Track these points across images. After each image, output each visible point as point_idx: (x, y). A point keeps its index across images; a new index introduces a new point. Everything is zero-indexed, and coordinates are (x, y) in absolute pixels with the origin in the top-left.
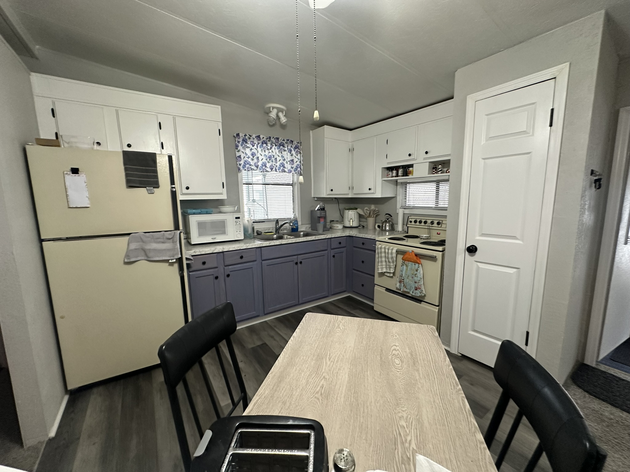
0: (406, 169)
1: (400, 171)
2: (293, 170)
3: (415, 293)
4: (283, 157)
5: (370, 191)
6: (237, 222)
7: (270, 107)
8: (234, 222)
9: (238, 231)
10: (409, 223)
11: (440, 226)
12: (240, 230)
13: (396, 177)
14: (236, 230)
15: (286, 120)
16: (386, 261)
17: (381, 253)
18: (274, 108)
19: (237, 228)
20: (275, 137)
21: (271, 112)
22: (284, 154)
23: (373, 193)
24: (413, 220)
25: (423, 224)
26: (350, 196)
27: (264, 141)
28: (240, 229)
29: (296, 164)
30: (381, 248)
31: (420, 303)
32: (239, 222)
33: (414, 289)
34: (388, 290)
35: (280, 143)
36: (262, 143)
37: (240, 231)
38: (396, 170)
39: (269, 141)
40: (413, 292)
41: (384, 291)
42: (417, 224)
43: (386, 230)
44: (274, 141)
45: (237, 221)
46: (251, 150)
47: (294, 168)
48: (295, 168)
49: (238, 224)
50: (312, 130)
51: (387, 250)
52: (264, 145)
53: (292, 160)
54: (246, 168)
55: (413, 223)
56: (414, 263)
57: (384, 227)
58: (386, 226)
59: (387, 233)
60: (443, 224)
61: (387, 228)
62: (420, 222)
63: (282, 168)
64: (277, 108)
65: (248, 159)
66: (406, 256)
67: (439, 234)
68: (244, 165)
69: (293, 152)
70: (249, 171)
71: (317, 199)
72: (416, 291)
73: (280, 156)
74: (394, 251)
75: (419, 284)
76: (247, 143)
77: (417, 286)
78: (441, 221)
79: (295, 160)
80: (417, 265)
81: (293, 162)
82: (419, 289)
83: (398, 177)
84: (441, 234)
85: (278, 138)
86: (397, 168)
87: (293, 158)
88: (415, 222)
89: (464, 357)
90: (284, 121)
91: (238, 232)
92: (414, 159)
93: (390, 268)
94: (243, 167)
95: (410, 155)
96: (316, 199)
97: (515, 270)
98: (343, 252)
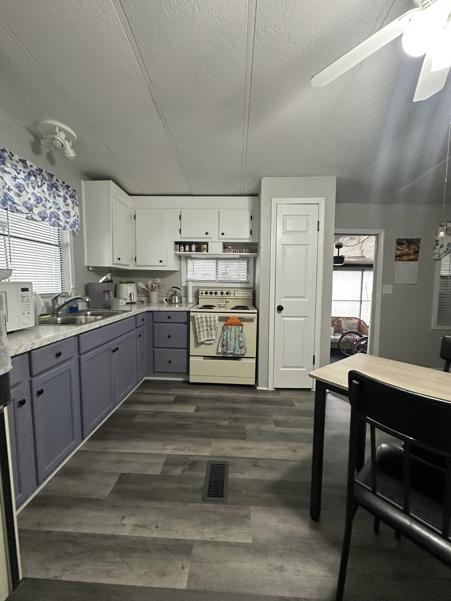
0: (200, 246)
1: (194, 247)
2: (68, 226)
3: (241, 352)
4: (58, 204)
5: (161, 264)
6: (24, 297)
7: (55, 127)
8: (20, 297)
9: (26, 312)
10: (201, 295)
11: (229, 295)
12: (29, 311)
13: (188, 251)
14: (23, 311)
15: (75, 155)
16: (207, 330)
17: (202, 322)
18: (61, 131)
19: (23, 307)
20: (48, 172)
21: (56, 133)
22: (57, 200)
23: (164, 266)
24: (204, 292)
25: (213, 295)
26: (130, 268)
27: (33, 172)
28: (29, 309)
29: (74, 218)
30: (202, 318)
31: (240, 360)
32: (28, 296)
33: (238, 348)
34: (205, 357)
35: (53, 182)
36: (29, 174)
37: (28, 313)
38: (188, 245)
39: (39, 175)
40: (238, 352)
41: (202, 360)
42: (208, 295)
43: (175, 303)
44: (47, 177)
45: (24, 295)
46: (15, 178)
47: (70, 224)
48: (72, 224)
49: (25, 300)
50: (84, 180)
51: (208, 319)
52: (33, 178)
53: (68, 213)
54: (8, 207)
55: (204, 294)
56: (237, 326)
57: (173, 300)
58: (175, 299)
59: (177, 305)
60: (231, 294)
61: (177, 301)
62: (211, 293)
63: (53, 219)
64: (66, 132)
65: (9, 193)
66: (229, 321)
67: (228, 302)
68: (3, 199)
69: (69, 201)
70: (13, 212)
71: (93, 269)
72: (241, 350)
73: (51, 201)
74: (217, 318)
75: (244, 343)
76: (5, 163)
77: (242, 346)
78: (229, 292)
79: (72, 213)
80: (240, 327)
81: (69, 214)
82: (244, 347)
83: (191, 251)
84: (229, 302)
85: (53, 175)
86: (190, 244)
87: (70, 209)
88: (206, 293)
89: (277, 389)
90: (72, 155)
91: (26, 315)
92: (210, 238)
93: (212, 335)
94: (3, 204)
95: (207, 233)
96: (91, 269)
97: (305, 318)
98: (144, 330)
